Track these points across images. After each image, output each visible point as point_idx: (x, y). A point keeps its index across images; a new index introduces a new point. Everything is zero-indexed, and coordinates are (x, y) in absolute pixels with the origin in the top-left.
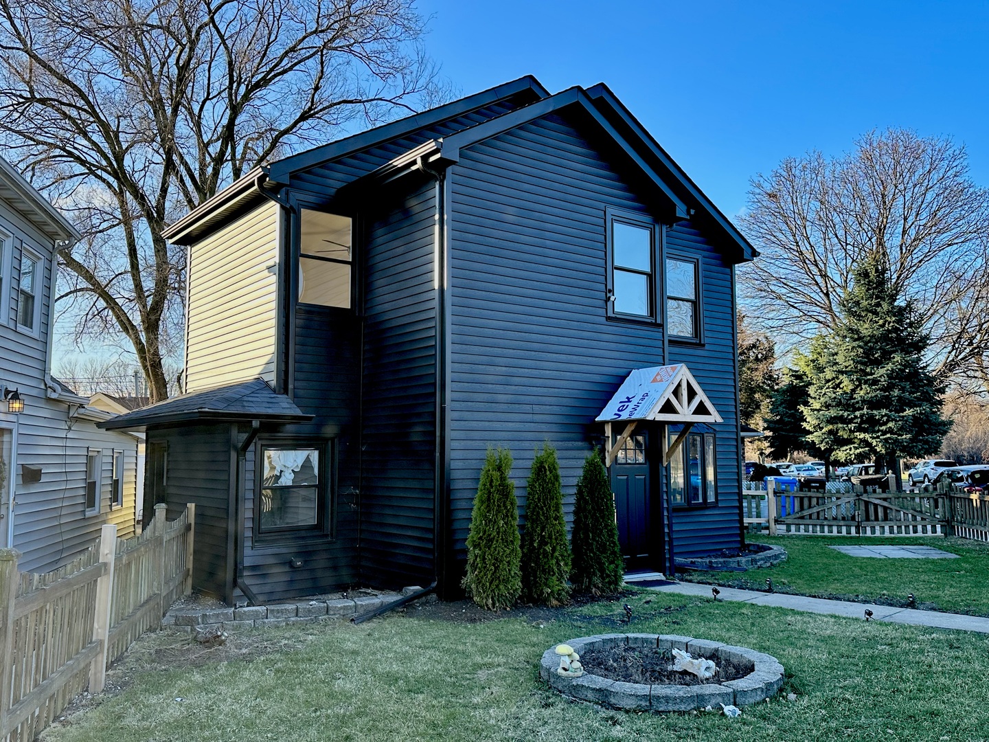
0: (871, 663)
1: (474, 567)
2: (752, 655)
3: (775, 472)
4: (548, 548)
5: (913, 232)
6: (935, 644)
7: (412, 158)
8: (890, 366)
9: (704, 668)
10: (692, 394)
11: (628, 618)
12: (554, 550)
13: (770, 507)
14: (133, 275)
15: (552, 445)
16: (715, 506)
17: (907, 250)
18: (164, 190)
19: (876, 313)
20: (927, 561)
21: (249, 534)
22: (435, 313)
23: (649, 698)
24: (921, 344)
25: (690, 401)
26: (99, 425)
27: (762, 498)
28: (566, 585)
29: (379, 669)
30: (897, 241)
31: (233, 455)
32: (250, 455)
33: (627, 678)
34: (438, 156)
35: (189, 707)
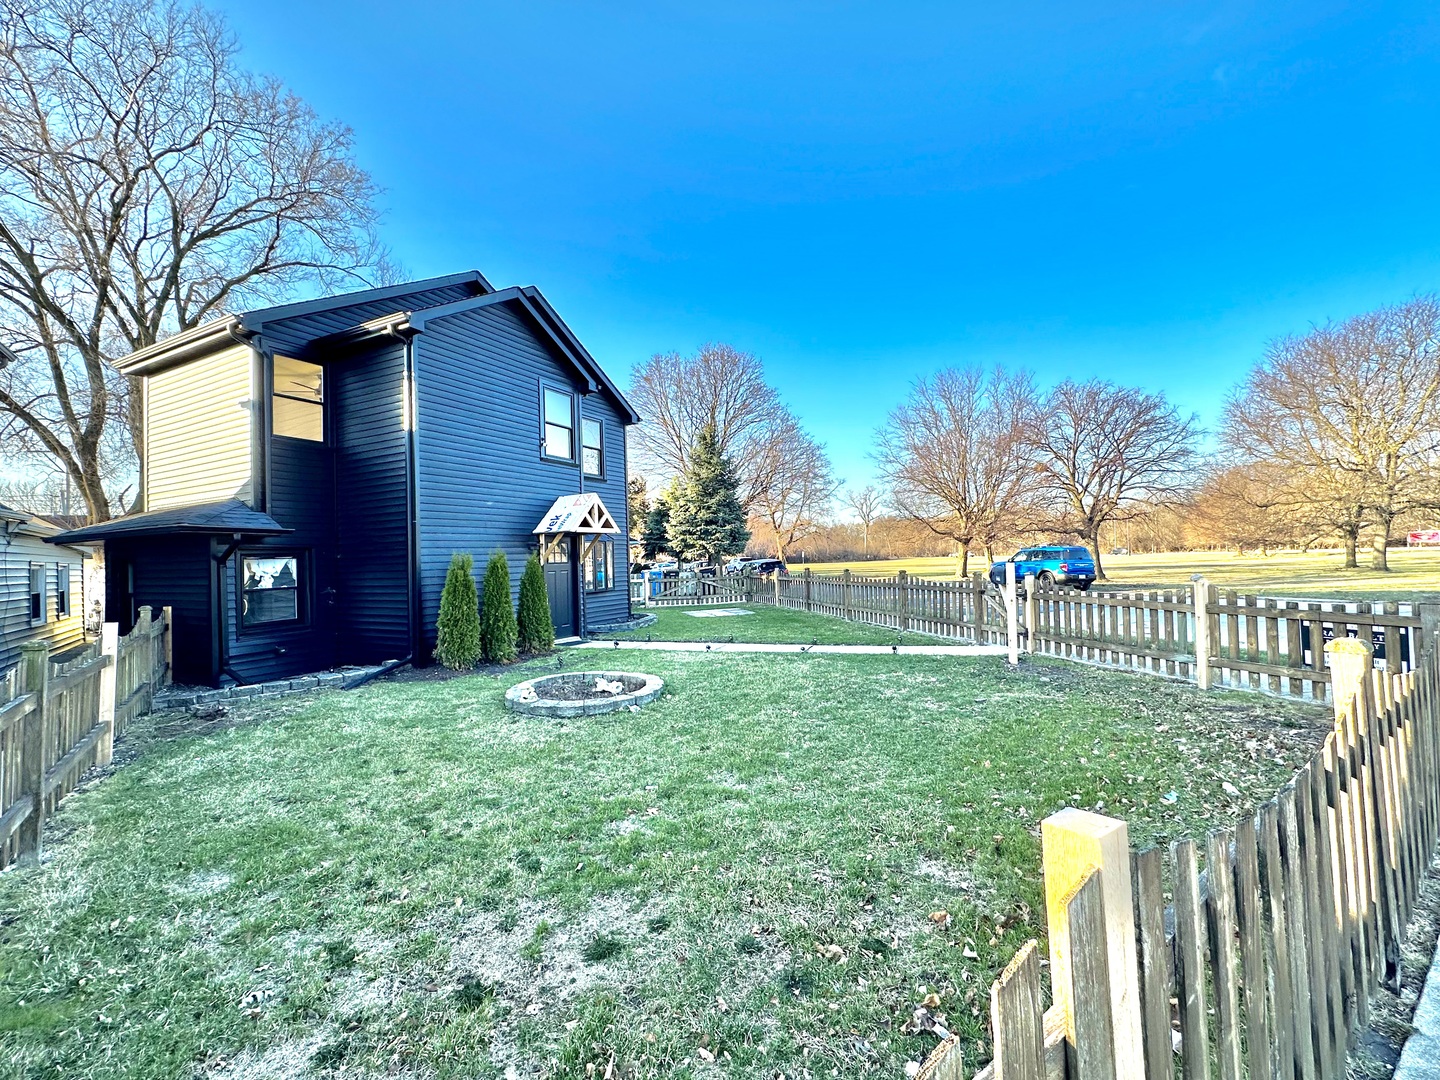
0: (712, 674)
1: (444, 641)
2: (642, 676)
3: (647, 567)
4: (501, 624)
5: (732, 412)
6: (745, 660)
7: (383, 325)
8: (717, 498)
9: (614, 687)
10: (601, 514)
11: (561, 664)
12: (505, 625)
13: (646, 590)
14: (60, 398)
15: (501, 551)
16: (612, 590)
17: (728, 423)
18: (98, 320)
19: (709, 463)
20: (738, 616)
21: (232, 629)
22: (405, 449)
23: (583, 708)
24: (734, 485)
25: (600, 518)
26: (46, 540)
27: (641, 584)
28: (514, 649)
29: (377, 717)
30: (722, 417)
31: (214, 564)
32: (230, 563)
33: (567, 699)
34: (407, 325)
35: (210, 762)
